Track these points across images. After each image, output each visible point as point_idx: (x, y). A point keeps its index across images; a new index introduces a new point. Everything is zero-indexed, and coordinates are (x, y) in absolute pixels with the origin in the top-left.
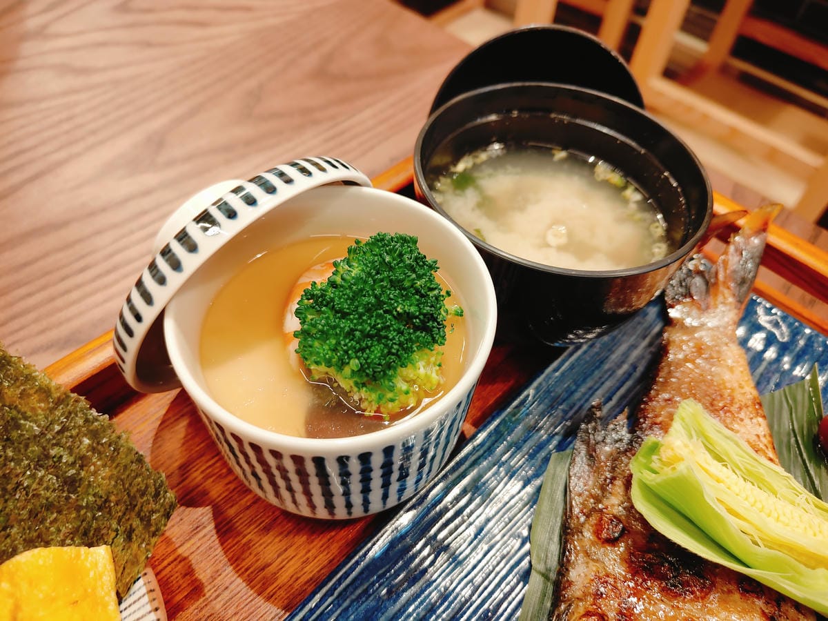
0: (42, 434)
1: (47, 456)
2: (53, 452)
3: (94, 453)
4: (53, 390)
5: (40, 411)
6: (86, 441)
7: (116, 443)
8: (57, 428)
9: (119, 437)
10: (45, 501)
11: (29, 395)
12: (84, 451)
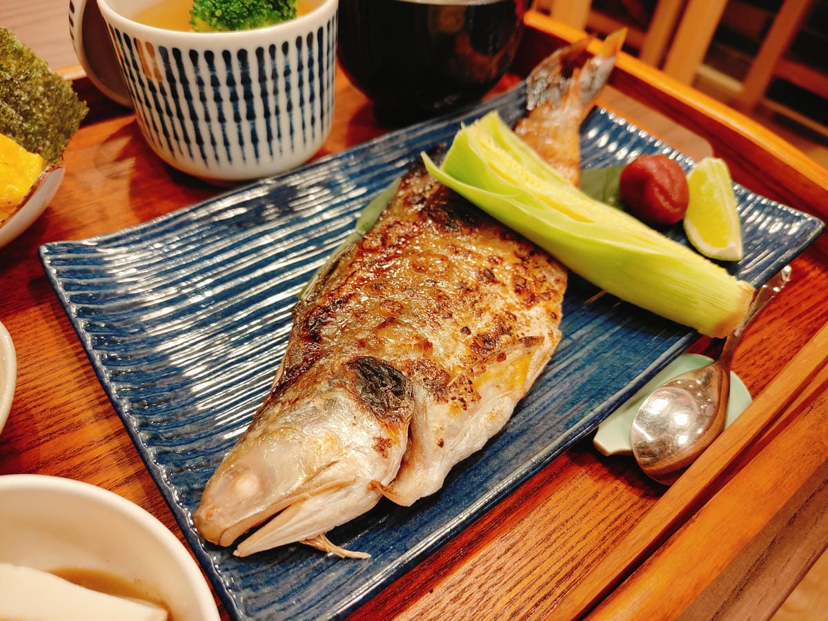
0: (12, 80)
1: (12, 95)
2: (16, 93)
3: (44, 97)
4: (24, 52)
5: (13, 65)
6: (41, 89)
7: (60, 90)
8: (22, 77)
9: (63, 86)
10: (4, 126)
11: (7, 54)
12: (38, 95)
